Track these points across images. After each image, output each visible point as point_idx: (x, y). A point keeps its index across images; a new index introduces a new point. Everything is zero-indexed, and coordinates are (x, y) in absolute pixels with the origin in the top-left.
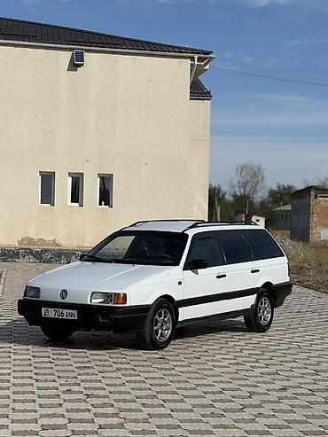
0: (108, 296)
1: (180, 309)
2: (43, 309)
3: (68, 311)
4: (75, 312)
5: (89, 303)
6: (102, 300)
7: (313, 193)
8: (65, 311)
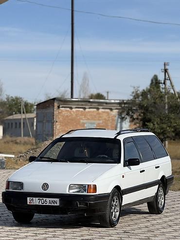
0: (82, 187)
1: (123, 196)
2: (28, 198)
3: (51, 199)
4: (57, 200)
5: (68, 193)
6: (77, 190)
7: (56, 104)
8: (48, 200)
